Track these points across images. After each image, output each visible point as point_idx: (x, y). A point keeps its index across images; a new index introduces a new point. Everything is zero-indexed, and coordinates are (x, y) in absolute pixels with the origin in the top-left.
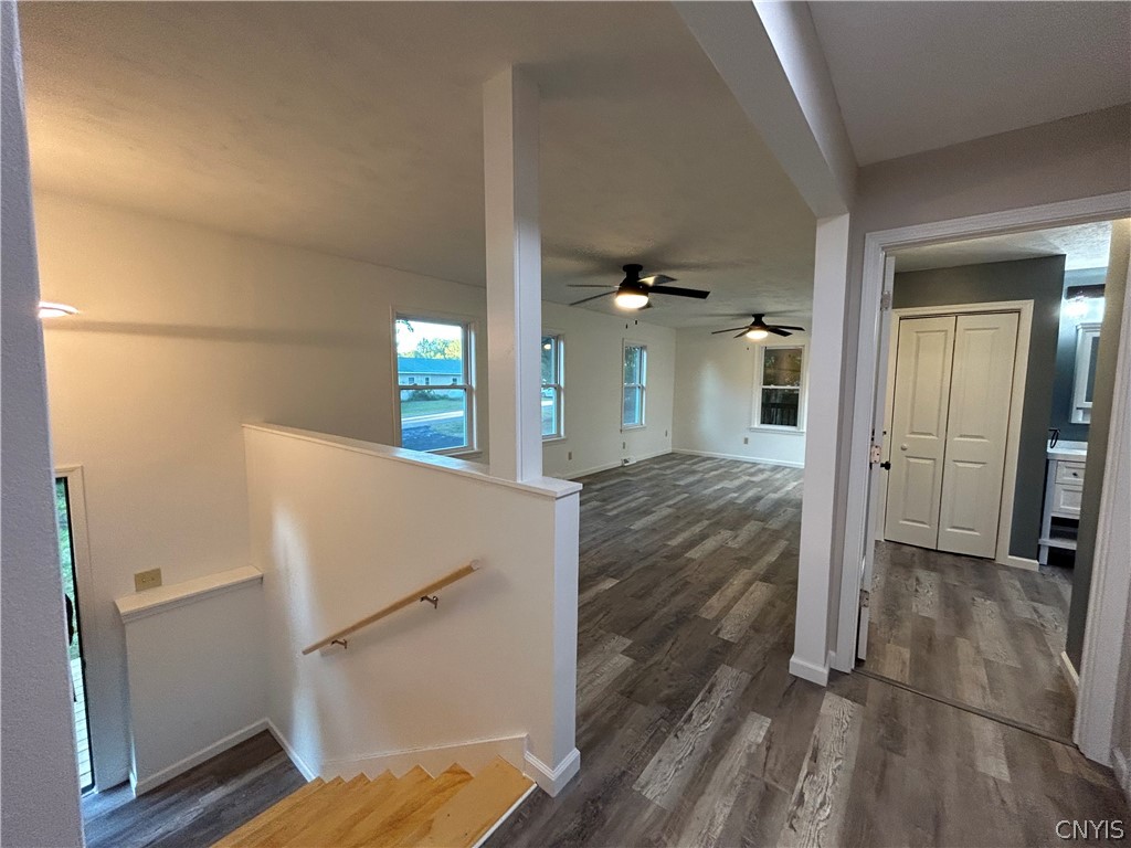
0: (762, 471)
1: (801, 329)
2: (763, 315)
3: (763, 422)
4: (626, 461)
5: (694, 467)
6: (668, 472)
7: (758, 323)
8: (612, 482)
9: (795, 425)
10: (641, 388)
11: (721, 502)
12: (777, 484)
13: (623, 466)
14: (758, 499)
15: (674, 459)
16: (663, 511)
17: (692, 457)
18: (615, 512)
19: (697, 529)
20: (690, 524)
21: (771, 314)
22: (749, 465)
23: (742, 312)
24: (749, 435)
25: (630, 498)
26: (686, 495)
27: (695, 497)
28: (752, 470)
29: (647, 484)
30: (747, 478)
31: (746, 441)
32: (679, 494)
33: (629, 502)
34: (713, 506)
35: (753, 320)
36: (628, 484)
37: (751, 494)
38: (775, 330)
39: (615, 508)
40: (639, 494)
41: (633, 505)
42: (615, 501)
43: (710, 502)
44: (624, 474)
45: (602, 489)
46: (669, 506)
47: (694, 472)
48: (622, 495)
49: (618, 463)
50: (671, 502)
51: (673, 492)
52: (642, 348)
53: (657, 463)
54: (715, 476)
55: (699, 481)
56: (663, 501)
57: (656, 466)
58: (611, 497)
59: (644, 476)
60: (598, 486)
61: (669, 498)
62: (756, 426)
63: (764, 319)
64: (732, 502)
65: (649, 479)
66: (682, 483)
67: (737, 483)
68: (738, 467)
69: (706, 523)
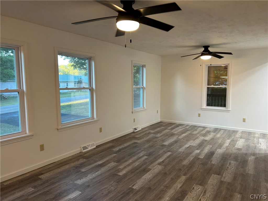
0: (209, 132)
1: (230, 54)
2: (209, 46)
3: (208, 105)
4: (135, 129)
5: (173, 131)
6: (159, 135)
7: (206, 51)
8: (126, 145)
9: (225, 106)
10: (143, 88)
11: (191, 158)
12: (220, 141)
13: (134, 132)
14: (211, 154)
15: (161, 126)
16: (156, 169)
17: (171, 124)
18: (124, 172)
19: (178, 185)
20: (173, 181)
21: (213, 46)
22: (201, 128)
23: (197, 44)
24: (200, 112)
25: (135, 158)
26: (169, 153)
27: (175, 154)
28: (204, 132)
29: (147, 145)
30: (202, 138)
31: (199, 115)
32: (165, 152)
33: (134, 162)
34: (186, 162)
35: (203, 49)
36: (135, 146)
37: (207, 150)
38: (215, 55)
39: (125, 167)
40: (141, 154)
41: (137, 164)
42: (126, 161)
43: (185, 159)
44: (134, 138)
45: (120, 150)
46: (160, 164)
47: (173, 135)
48: (131, 155)
49: (131, 130)
50: (161, 160)
51: (161, 151)
52: (143, 66)
53: (152, 129)
54: (185, 137)
55: (176, 142)
56: (156, 159)
57: (152, 131)
58: (123, 158)
59: (145, 139)
60: (117, 149)
61: (159, 157)
62: (204, 107)
63: (209, 49)
64: (197, 158)
65: (148, 141)
66: (166, 143)
67: (197, 142)
68: (196, 130)
69: (183, 178)
